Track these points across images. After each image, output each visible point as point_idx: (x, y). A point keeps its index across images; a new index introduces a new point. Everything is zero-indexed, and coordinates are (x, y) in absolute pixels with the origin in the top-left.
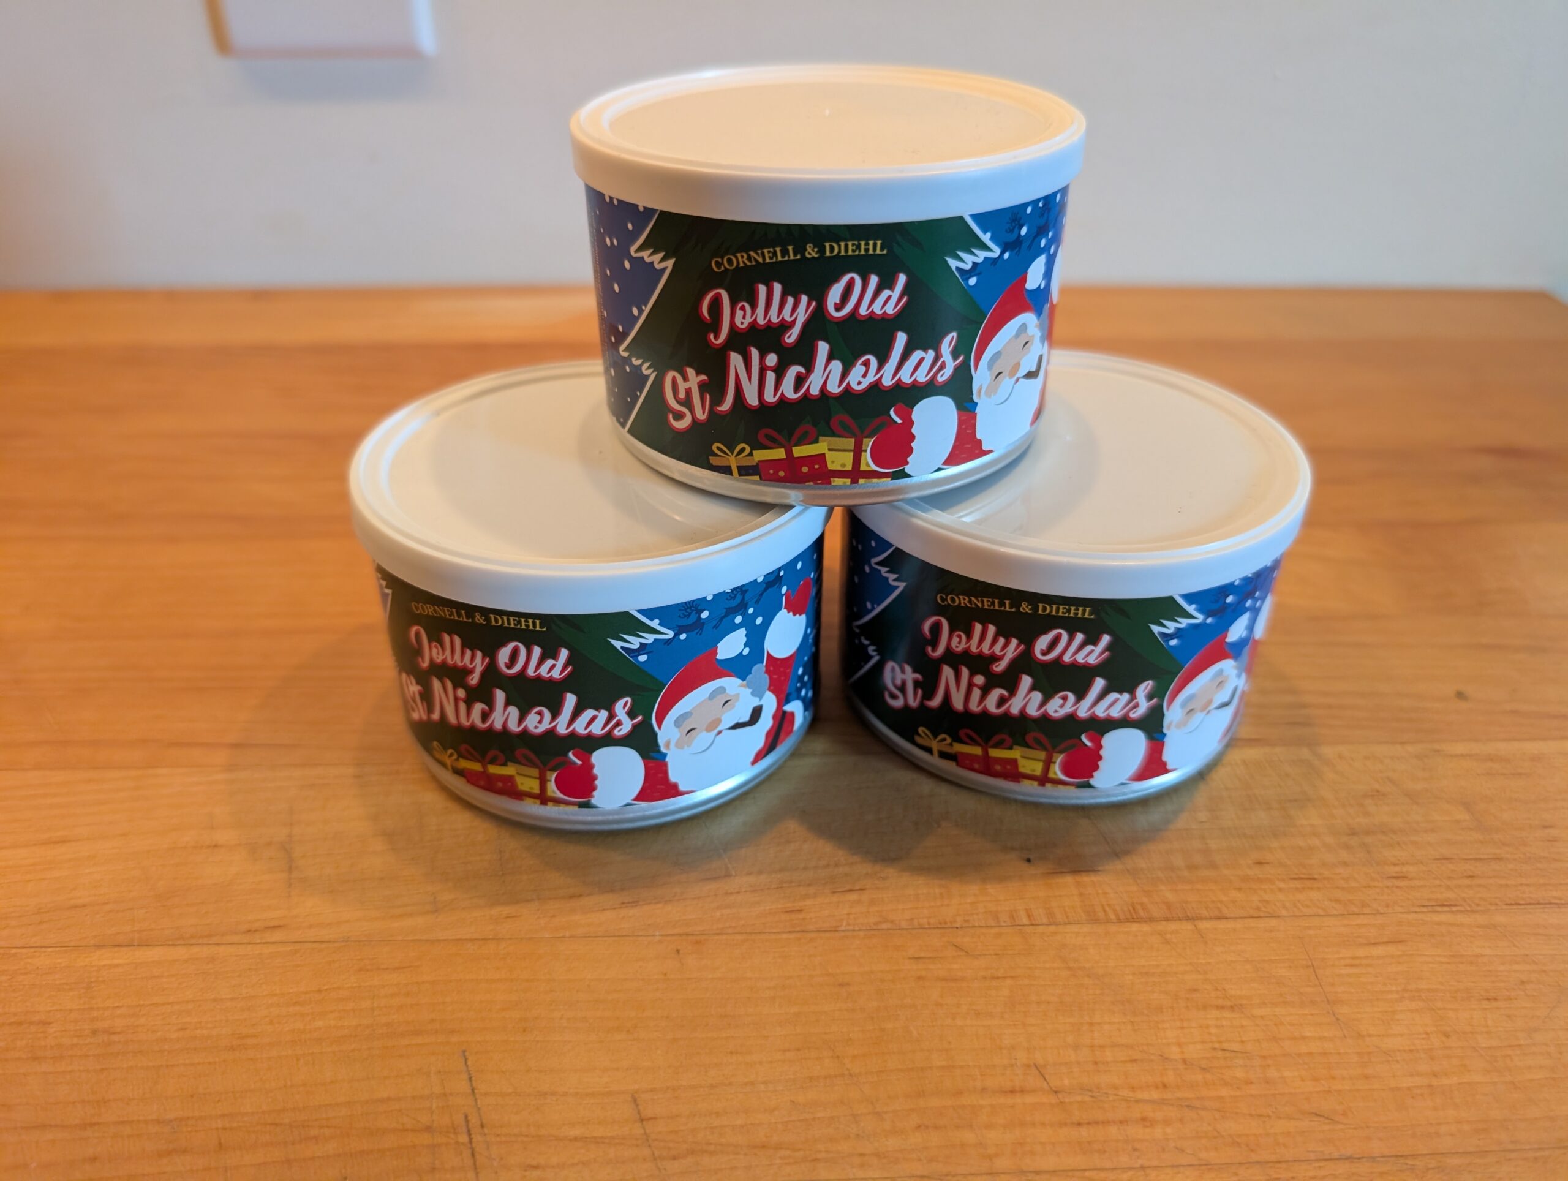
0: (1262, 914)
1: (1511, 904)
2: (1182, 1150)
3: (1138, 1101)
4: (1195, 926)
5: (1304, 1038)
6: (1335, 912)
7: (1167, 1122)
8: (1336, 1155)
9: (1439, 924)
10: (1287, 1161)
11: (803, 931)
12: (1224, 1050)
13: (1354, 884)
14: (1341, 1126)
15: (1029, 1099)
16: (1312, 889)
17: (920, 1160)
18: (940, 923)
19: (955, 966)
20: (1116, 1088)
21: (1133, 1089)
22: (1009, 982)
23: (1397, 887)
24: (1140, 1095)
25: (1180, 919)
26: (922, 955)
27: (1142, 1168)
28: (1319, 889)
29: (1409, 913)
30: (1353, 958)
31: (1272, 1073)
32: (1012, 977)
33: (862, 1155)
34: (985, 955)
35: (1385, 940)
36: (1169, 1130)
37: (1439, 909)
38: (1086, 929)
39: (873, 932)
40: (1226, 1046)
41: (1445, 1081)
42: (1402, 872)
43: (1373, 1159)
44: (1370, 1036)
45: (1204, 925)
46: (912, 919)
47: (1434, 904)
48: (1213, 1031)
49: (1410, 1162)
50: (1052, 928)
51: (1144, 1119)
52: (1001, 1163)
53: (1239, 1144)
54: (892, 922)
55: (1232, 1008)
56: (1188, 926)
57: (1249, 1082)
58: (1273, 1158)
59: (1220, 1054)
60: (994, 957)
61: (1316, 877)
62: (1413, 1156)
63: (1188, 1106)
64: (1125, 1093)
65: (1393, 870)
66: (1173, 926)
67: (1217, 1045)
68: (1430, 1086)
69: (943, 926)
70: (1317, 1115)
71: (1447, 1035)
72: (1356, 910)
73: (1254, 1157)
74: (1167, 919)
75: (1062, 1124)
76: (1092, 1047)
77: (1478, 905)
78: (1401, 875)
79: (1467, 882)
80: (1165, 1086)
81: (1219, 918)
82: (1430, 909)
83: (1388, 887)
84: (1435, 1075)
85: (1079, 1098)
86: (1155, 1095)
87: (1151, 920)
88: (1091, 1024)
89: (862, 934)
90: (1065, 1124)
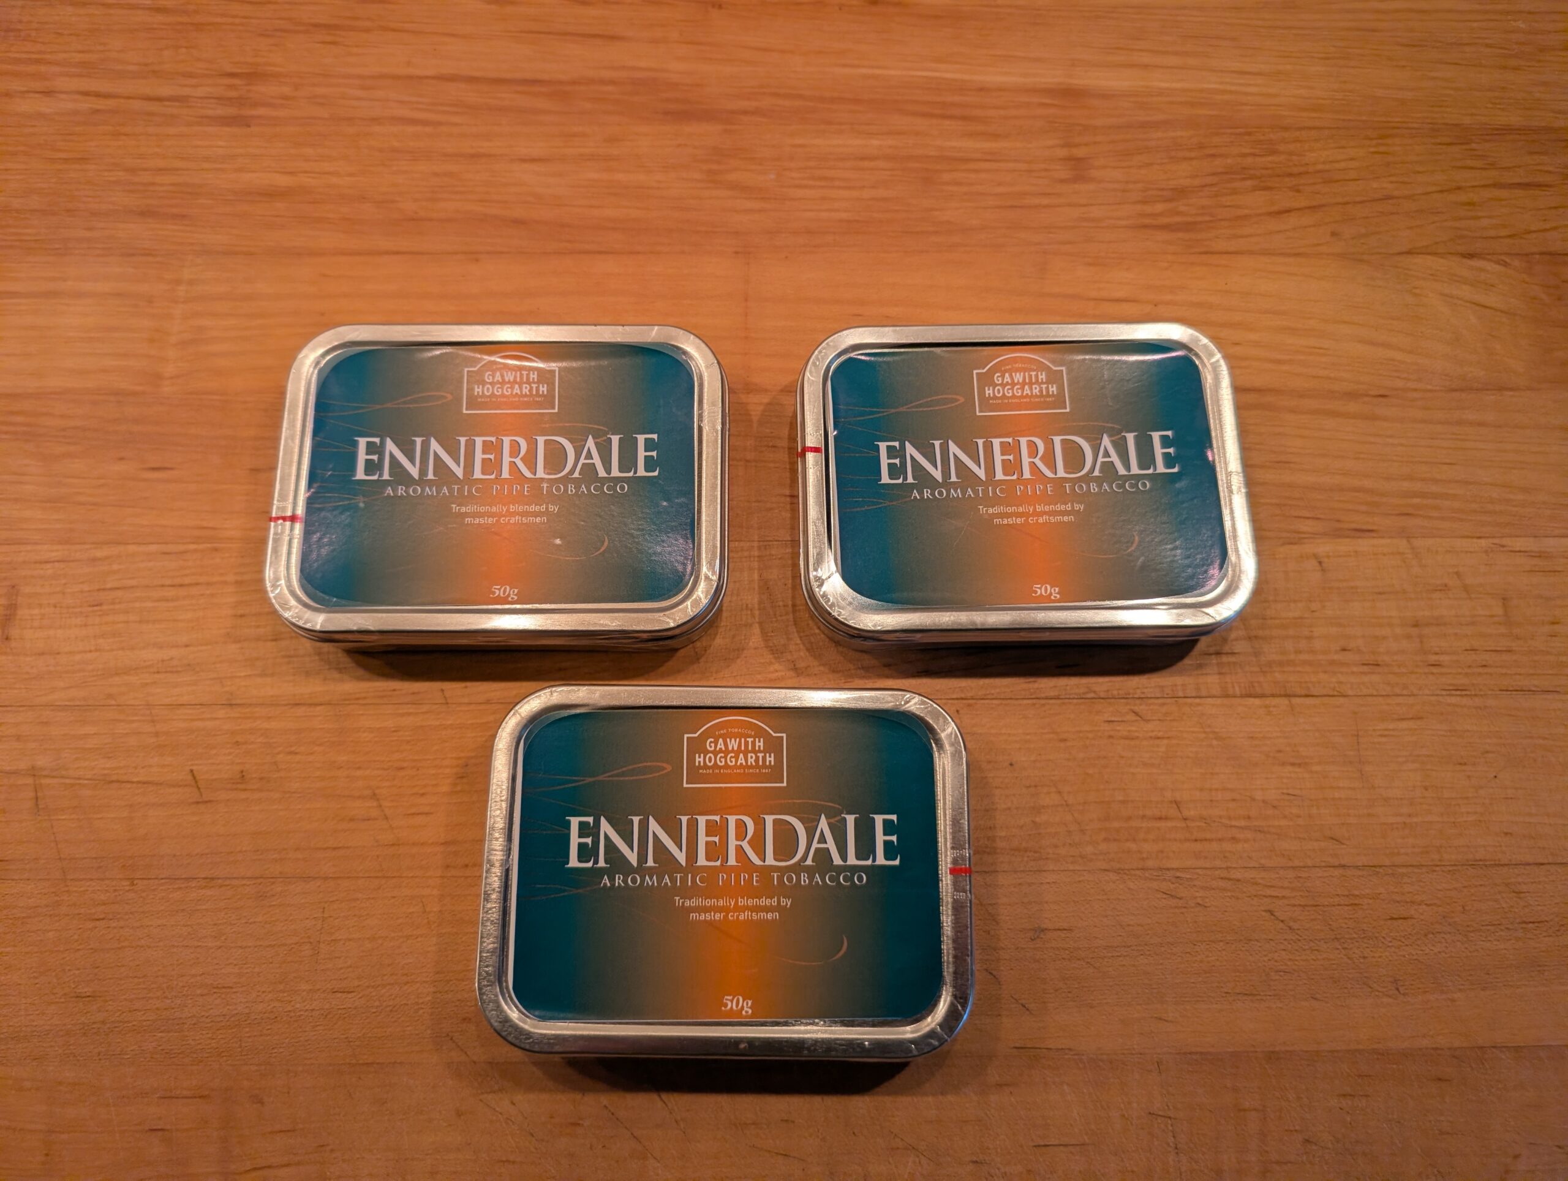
0: (1336, 693)
1: (1503, 690)
2: (1250, 858)
3: (1231, 826)
4: (1290, 701)
5: (1339, 788)
6: (1384, 693)
7: (1246, 841)
8: (1337, 864)
9: (1449, 705)
10: (1309, 867)
11: (1037, 698)
12: (1288, 794)
13: (1404, 670)
14: (1345, 846)
15: (1169, 824)
16: (1373, 673)
17: (1104, 860)
18: (1126, 694)
19: (1134, 729)
20: (1220, 817)
21: (1230, 818)
22: (1165, 742)
23: (1432, 673)
24: (1234, 823)
25: (1281, 696)
26: (1113, 719)
27: (1227, 868)
28: (1379, 673)
29: (1433, 695)
30: (1386, 730)
31: (1314, 811)
32: (1168, 738)
33: (1073, 856)
34: (1153, 720)
35: (1411, 716)
36: (1246, 845)
37: (1454, 692)
38: (1219, 701)
39: (1083, 700)
40: (1291, 791)
41: (1415, 820)
42: (1439, 661)
43: (1357, 867)
44: (1379, 787)
45: (1296, 701)
46: (1108, 691)
47: (1451, 688)
48: (1285, 781)
49: (1377, 870)
50: (1197, 700)
51: (1233, 838)
52: (1150, 863)
53: (1283, 855)
54: (1095, 692)
55: (1300, 765)
56: (1284, 701)
57: (1299, 816)
58: (1302, 864)
59: (1286, 797)
60: (1158, 722)
61: (1379, 663)
62: (1381, 866)
63: (1259, 831)
64: (1224, 821)
65: (1433, 658)
66: (1277, 701)
67: (1285, 791)
68: (1405, 823)
69: (1128, 696)
70: (1332, 839)
71: (1426, 788)
72: (1398, 691)
73: (1290, 864)
74: (1273, 696)
75: (1187, 840)
76: (1211, 790)
77: (1480, 690)
78: (1437, 663)
79: (1480, 670)
80: (1249, 818)
81: (1307, 696)
82: (1448, 692)
83: (1425, 673)
84: (1410, 816)
85: (1198, 824)
86: (1243, 823)
87: (1262, 696)
88: (1212, 774)
89: (1075, 701)
90: (1189, 840)
